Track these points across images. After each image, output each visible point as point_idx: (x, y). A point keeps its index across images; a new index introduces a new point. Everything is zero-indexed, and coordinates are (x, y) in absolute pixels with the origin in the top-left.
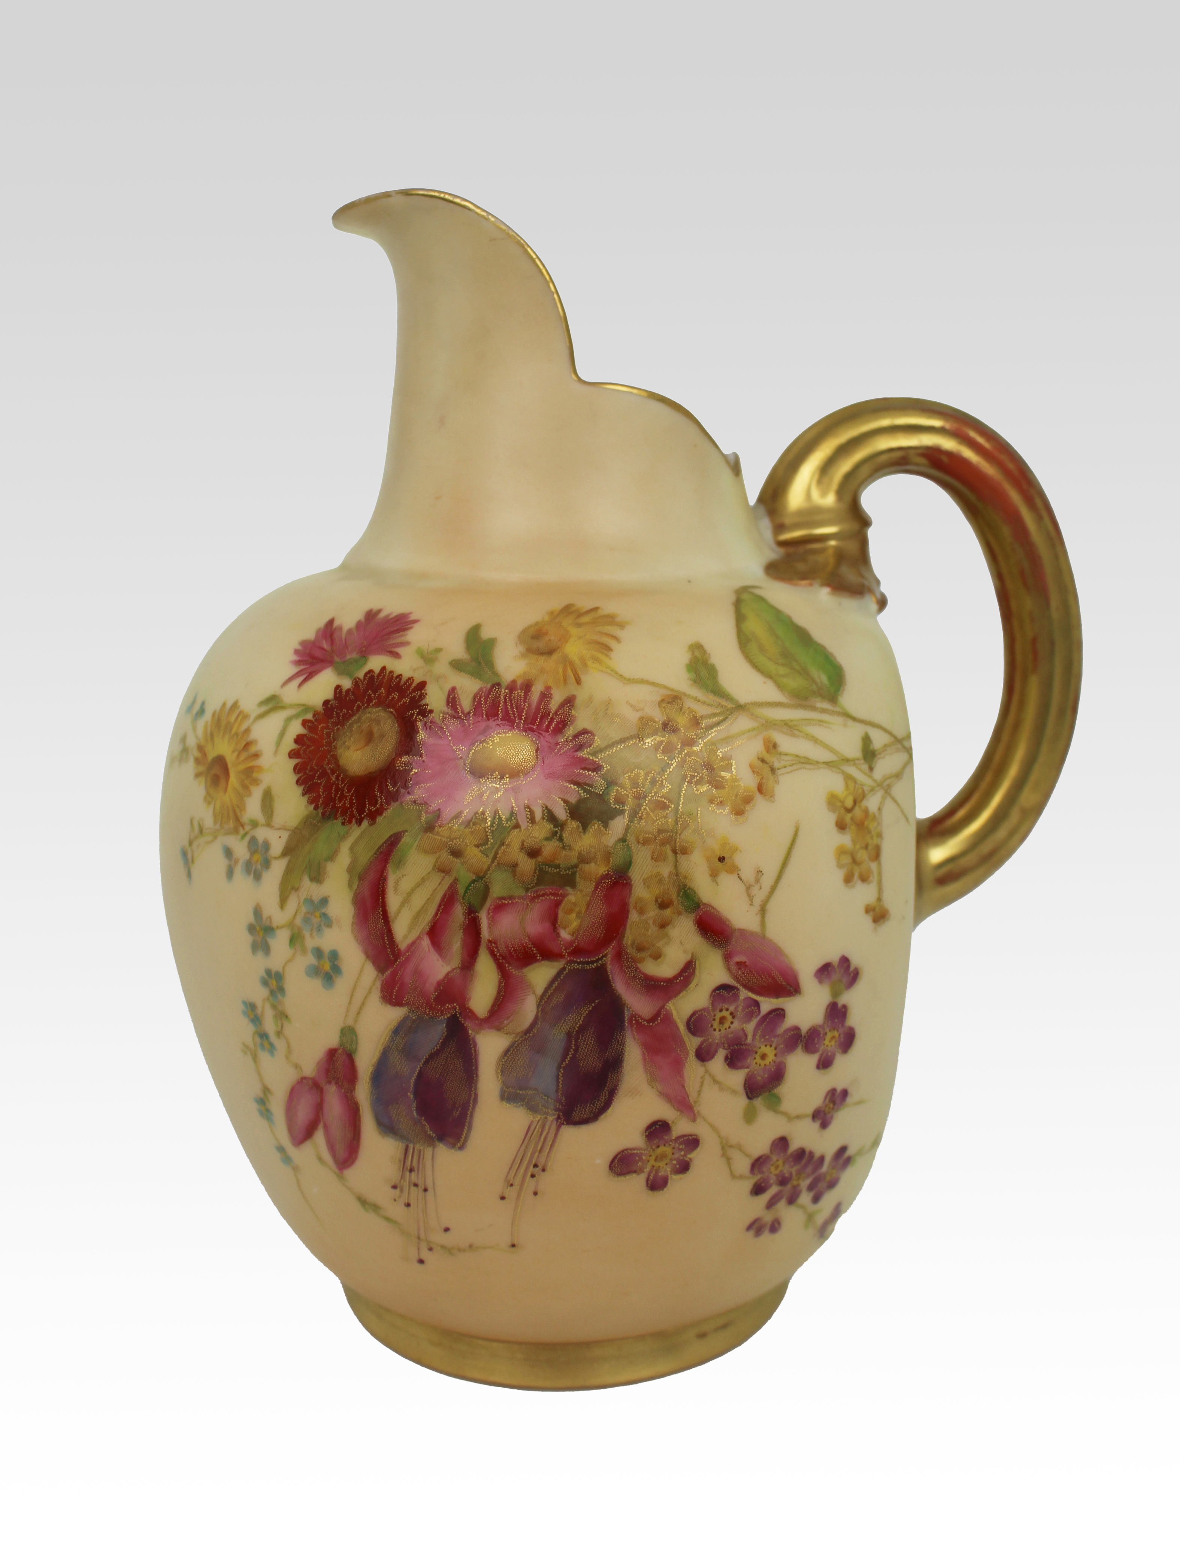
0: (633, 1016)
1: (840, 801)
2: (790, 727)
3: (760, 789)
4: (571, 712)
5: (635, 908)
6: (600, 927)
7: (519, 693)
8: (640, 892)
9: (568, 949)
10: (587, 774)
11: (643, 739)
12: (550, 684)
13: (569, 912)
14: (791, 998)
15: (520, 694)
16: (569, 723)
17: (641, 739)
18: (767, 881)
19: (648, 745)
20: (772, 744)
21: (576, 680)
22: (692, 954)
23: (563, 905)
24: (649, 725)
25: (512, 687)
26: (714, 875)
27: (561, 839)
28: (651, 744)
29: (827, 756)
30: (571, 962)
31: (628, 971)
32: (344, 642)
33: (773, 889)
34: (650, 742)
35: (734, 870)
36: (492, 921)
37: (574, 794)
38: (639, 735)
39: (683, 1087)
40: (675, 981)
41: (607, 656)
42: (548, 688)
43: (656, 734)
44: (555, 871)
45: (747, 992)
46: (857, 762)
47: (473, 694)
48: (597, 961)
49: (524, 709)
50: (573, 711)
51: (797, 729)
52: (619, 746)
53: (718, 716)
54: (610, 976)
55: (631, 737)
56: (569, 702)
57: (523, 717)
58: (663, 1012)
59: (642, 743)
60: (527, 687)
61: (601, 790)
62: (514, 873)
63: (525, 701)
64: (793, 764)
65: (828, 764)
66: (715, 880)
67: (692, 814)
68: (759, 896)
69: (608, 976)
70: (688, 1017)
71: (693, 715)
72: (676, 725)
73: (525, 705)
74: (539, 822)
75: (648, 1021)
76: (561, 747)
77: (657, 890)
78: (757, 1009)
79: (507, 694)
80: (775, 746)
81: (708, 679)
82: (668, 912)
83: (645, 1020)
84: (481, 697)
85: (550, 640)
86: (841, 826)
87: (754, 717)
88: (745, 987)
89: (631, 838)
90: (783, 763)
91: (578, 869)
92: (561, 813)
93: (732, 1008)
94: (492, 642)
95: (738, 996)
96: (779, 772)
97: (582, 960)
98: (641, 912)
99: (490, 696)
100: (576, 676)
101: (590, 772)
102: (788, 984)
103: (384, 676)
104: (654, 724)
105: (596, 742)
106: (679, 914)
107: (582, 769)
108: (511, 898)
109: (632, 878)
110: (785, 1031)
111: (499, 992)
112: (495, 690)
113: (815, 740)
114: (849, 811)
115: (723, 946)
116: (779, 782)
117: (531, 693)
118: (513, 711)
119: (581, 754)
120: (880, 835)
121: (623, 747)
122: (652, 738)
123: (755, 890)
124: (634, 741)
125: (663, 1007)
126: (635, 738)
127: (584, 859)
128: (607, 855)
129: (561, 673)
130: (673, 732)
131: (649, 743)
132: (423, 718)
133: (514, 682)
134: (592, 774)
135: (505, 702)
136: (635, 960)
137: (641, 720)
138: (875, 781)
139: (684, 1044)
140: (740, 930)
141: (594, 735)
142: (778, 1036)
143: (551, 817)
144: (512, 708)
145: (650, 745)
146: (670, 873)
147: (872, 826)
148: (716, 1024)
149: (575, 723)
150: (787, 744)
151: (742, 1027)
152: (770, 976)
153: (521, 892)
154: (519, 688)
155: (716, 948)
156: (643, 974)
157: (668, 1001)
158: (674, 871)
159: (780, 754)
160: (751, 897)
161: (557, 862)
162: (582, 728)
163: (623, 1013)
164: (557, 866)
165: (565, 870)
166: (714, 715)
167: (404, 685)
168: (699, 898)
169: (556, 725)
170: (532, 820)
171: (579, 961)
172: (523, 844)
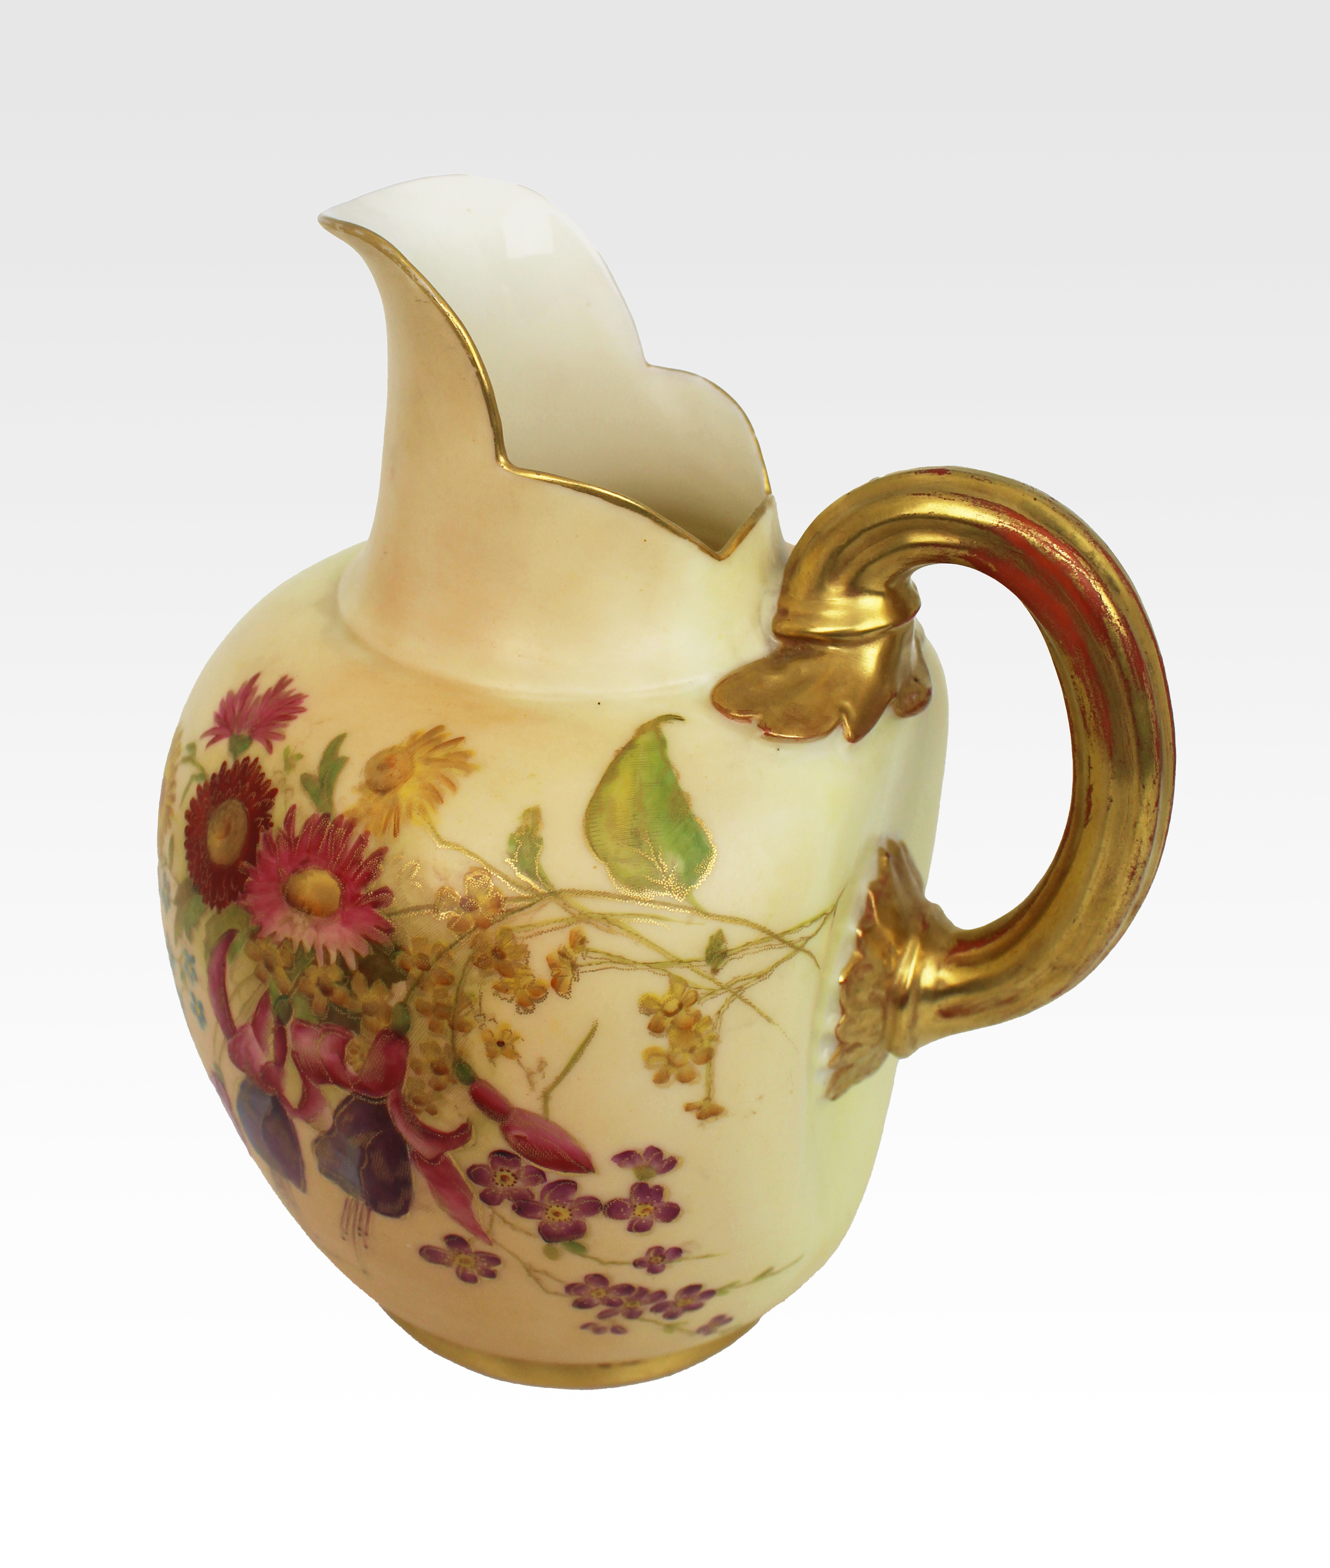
0: (413, 1154)
1: (659, 1005)
2: (609, 922)
3: (556, 984)
4: (379, 866)
5: (411, 1066)
6: (380, 1073)
7: (341, 830)
8: (416, 1053)
9: (354, 1082)
10: (379, 933)
11: (438, 911)
12: (370, 829)
13: (354, 1052)
14: (583, 1174)
15: (342, 832)
16: (374, 876)
17: (436, 910)
18: (552, 1073)
19: (441, 919)
20: (580, 939)
21: (395, 831)
22: (468, 1119)
23: (349, 1044)
24: (448, 898)
25: (338, 823)
26: (492, 1056)
27: (349, 987)
28: (445, 918)
29: (652, 956)
30: (357, 1094)
31: (406, 1117)
32: (248, 710)
33: (558, 1080)
34: (444, 916)
35: (514, 1055)
36: (295, 1038)
37: (365, 950)
38: (434, 907)
39: (474, 1218)
40: (451, 1137)
41: (433, 807)
42: (367, 833)
43: (452, 909)
44: (343, 1013)
45: (529, 1161)
46: (694, 964)
47: (307, 819)
48: (379, 1100)
49: (341, 849)
50: (381, 865)
51: (617, 925)
52: (413, 913)
53: (525, 900)
54: (391, 1116)
55: (427, 907)
56: (380, 854)
57: (337, 859)
58: (442, 1158)
59: (436, 915)
60: (351, 826)
61: (389, 952)
62: (311, 1003)
63: (344, 842)
64: (601, 963)
65: (649, 965)
66: (493, 1062)
67: (474, 996)
68: (542, 1084)
69: (389, 1115)
70: (468, 1168)
71: (497, 895)
72: (475, 903)
73: (343, 846)
74: (333, 965)
75: (429, 1161)
76: (361, 899)
77: (433, 1057)
78: (543, 1177)
79: (332, 829)
80: (583, 941)
81: (528, 856)
82: (443, 1078)
83: (426, 1159)
84: (311, 825)
85: (391, 775)
86: (655, 1029)
87: (566, 906)
88: (527, 1157)
89: (412, 1005)
90: (588, 960)
91: (362, 1018)
92: (352, 963)
93: (514, 1171)
94: (344, 760)
95: (520, 1163)
96: (581, 969)
97: (365, 1095)
98: (418, 1071)
99: (318, 826)
100: (396, 826)
101: (382, 932)
102: (577, 1162)
103: (254, 768)
104: (453, 897)
105: (394, 903)
106: (454, 1082)
107: (375, 926)
108: (308, 1023)
109: (410, 1040)
110: (579, 1199)
111: (303, 1094)
112: (324, 821)
113: (638, 938)
114: (668, 1014)
115: (499, 1119)
116: (579, 979)
117: (351, 835)
118: (331, 849)
119: (378, 912)
120: (715, 1039)
121: (417, 915)
122: (447, 912)
123: (537, 1078)
124: (429, 911)
125: (442, 1154)
126: (431, 909)
127: (367, 1010)
128: (389, 1013)
129: (384, 819)
130: (470, 910)
131: (442, 916)
132: (265, 829)
133: (341, 817)
134: (384, 934)
135: (328, 837)
136: (412, 1110)
137: (442, 890)
138: (719, 984)
139: (467, 1187)
140: (517, 1109)
141: (393, 896)
142: (571, 1201)
143: (342, 962)
144: (331, 845)
145: (443, 918)
146: (446, 1045)
147: (704, 1030)
148: (498, 1179)
149: (379, 879)
150: (598, 939)
151: (527, 1188)
152: (555, 1153)
153: (315, 1021)
154: (343, 825)
155: (492, 1119)
156: (420, 1122)
157: (446, 1151)
158: (450, 1044)
159: (588, 951)
160: (532, 1084)
161: (345, 1006)
162: (384, 886)
163: (406, 1149)
164: (345, 1010)
165: (351, 1016)
166: (521, 898)
167: (262, 786)
168: (475, 1074)
169: (363, 876)
170: (327, 961)
171: (363, 1094)
172: (318, 981)
